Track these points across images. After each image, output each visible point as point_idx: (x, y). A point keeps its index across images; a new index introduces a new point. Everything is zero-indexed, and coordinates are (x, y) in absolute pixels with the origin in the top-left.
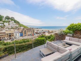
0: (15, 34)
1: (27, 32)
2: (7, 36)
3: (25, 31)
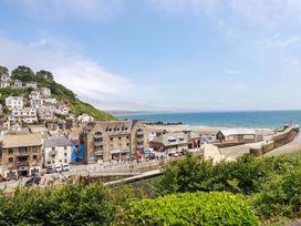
0: (48, 150)
1: (106, 143)
2: (11, 160)
3: (97, 137)
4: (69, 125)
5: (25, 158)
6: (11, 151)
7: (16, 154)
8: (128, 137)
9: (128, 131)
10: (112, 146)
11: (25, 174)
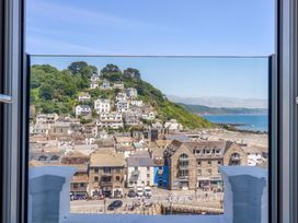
0: (131, 170)
3: (182, 159)
4: (154, 136)
5: (109, 179)
7: (101, 173)
8: (220, 161)
9: (220, 155)
10: (200, 171)
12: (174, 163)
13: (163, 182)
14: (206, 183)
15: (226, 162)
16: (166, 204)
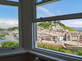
3: (69, 36)
4: (63, 32)
5: (55, 38)
6: (53, 36)
7: (53, 37)
8: (77, 36)
9: (78, 35)
10: (73, 38)
11: (54, 40)
12: (67, 36)
13: (65, 39)
14: (74, 40)
15: (79, 37)
16: (65, 43)
